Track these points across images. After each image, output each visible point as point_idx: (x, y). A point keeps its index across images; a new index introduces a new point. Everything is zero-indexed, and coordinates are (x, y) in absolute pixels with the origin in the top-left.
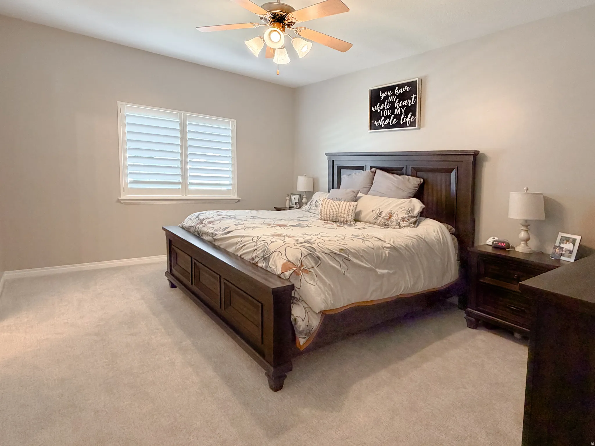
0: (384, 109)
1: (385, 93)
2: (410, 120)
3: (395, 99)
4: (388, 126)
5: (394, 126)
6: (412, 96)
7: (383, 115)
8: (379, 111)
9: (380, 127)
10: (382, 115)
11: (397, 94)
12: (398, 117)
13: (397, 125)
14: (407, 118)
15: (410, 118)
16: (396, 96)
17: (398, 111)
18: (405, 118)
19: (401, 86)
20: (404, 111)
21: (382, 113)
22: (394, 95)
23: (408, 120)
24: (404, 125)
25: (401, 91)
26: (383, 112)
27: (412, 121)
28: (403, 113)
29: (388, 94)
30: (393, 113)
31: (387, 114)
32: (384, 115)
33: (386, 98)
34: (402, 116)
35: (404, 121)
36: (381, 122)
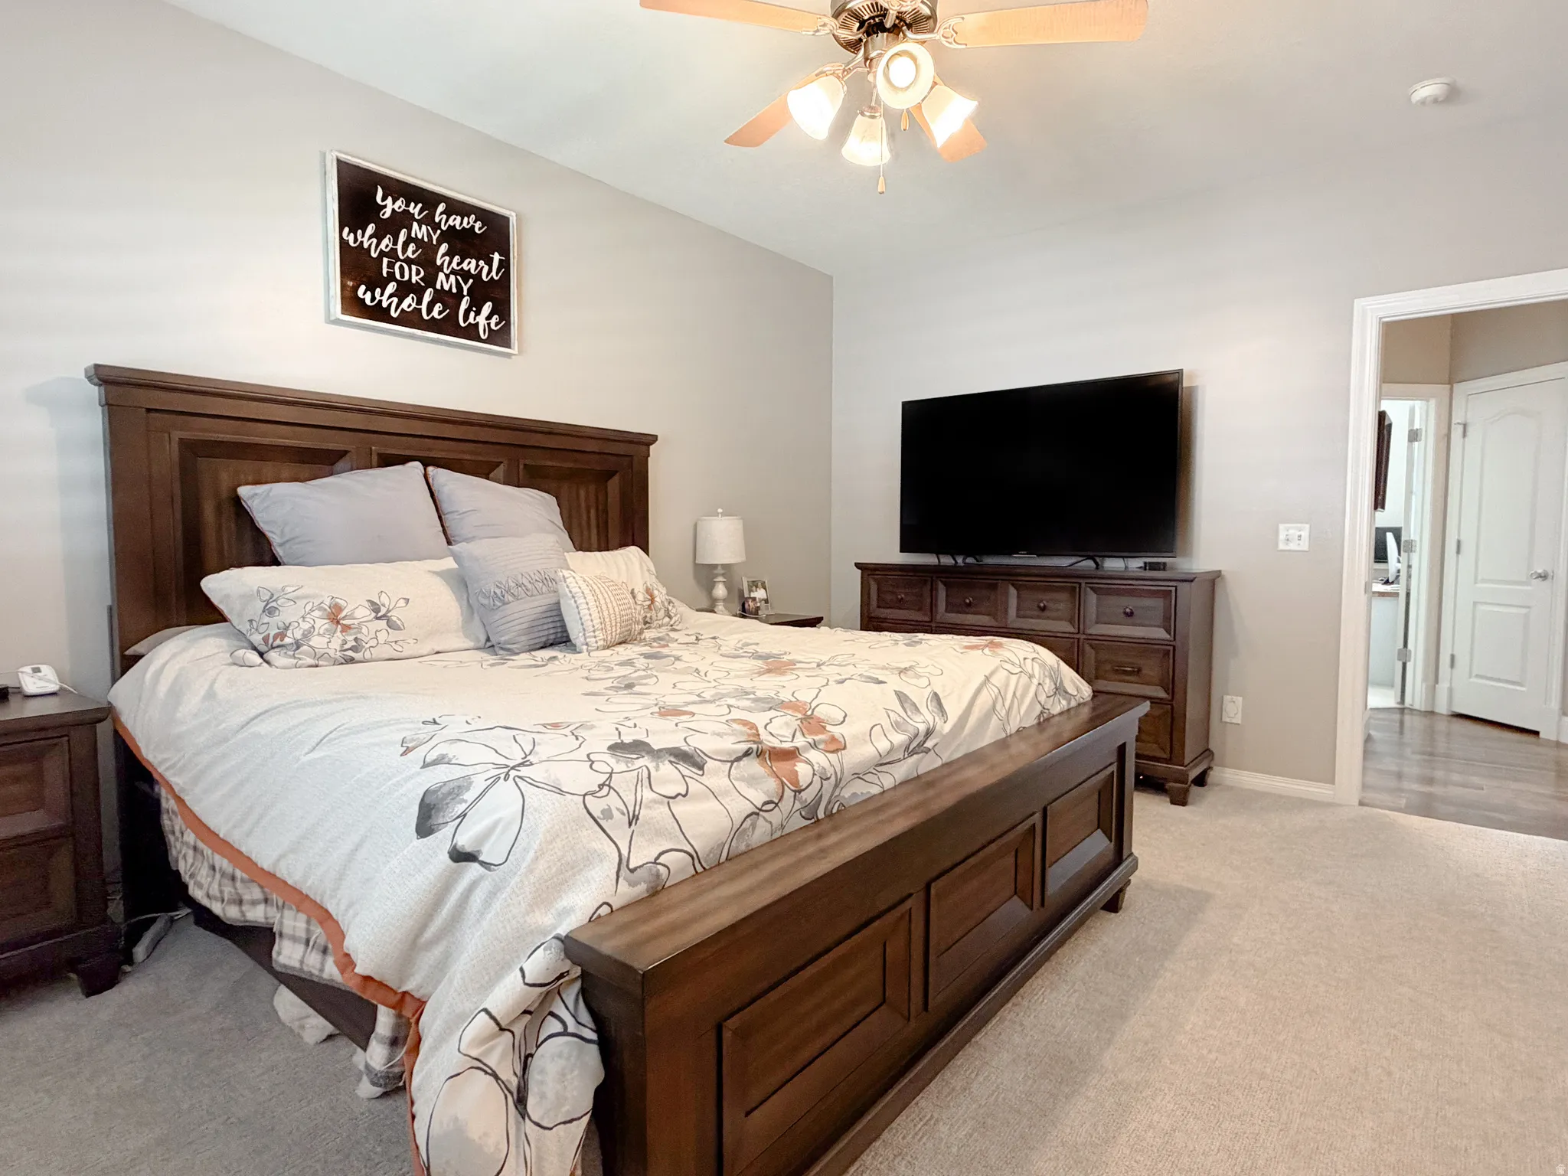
0: (392, 254)
1: (399, 203)
2: (489, 324)
3: (435, 238)
4: (410, 320)
5: (433, 326)
6: (493, 254)
7: (391, 277)
8: (374, 255)
9: (379, 313)
10: (388, 272)
11: (444, 228)
12: (451, 301)
13: (447, 326)
14: (478, 313)
15: (489, 318)
16: (439, 232)
17: (447, 282)
18: (472, 314)
19: (456, 207)
20: (468, 289)
21: (388, 267)
22: (429, 221)
23: (481, 320)
24: (471, 332)
25: (456, 221)
26: (391, 265)
27: (493, 326)
28: (465, 293)
29: (411, 209)
30: (430, 281)
31: (406, 278)
32: (398, 276)
33: (402, 220)
34: (464, 305)
35: (471, 320)
36: (386, 296)
